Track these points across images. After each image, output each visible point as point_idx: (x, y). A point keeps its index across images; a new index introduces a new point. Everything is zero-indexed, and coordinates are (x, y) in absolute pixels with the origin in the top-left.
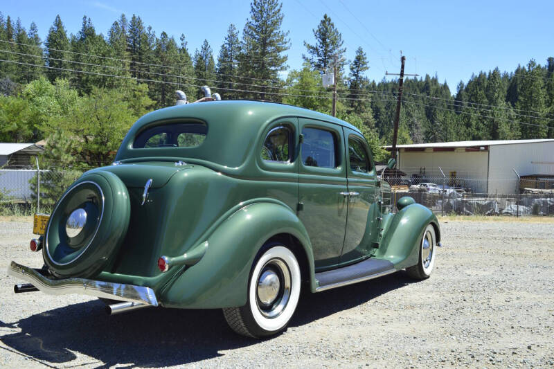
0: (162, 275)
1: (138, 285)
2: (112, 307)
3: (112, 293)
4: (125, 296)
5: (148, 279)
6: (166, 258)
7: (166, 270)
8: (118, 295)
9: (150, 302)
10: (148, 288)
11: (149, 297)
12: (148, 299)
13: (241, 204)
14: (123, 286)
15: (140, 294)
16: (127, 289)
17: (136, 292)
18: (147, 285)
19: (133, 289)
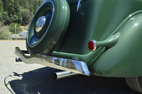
0: (91, 53)
1: (75, 60)
2: (58, 74)
3: (59, 65)
4: (67, 67)
5: (81, 56)
6: (95, 42)
7: (94, 50)
8: (63, 66)
9: (83, 72)
10: (82, 62)
11: (83, 69)
12: (82, 70)
13: (130, 16)
14: (66, 60)
15: (77, 66)
16: (68, 62)
17: (73, 64)
18: (81, 60)
19: (72, 62)
